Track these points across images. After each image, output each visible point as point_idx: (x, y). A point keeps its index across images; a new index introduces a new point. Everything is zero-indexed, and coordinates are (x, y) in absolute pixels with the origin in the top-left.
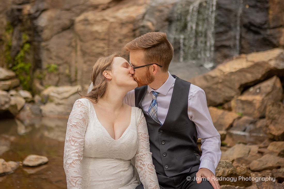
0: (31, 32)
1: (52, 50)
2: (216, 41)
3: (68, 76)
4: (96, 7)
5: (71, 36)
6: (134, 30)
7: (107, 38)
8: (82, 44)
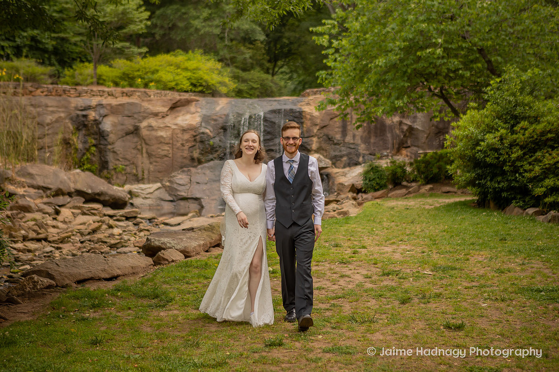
0: (96, 137)
1: (118, 152)
2: (264, 146)
3: (136, 175)
4: (156, 115)
5: (136, 139)
6: (195, 136)
7: (171, 142)
8: (148, 147)
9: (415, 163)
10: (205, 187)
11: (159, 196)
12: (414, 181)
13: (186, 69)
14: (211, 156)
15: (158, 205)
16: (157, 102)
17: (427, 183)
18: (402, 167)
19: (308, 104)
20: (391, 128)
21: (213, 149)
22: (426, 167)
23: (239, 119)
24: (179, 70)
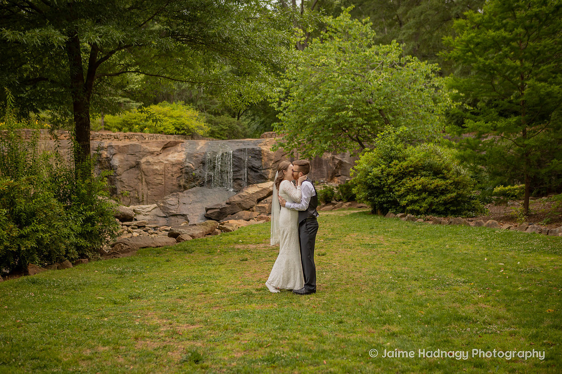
1: (124, 181)
2: (234, 176)
3: (137, 198)
4: (152, 153)
5: (137, 172)
6: (181, 169)
7: (163, 174)
8: (146, 177)
9: (340, 187)
10: (189, 207)
11: (155, 213)
12: (340, 200)
13: (172, 117)
14: (193, 184)
15: (155, 220)
16: (152, 143)
17: (348, 201)
18: (331, 190)
19: (266, 145)
20: (327, 162)
21: (195, 179)
22: (347, 190)
23: (215, 156)
24: (166, 118)
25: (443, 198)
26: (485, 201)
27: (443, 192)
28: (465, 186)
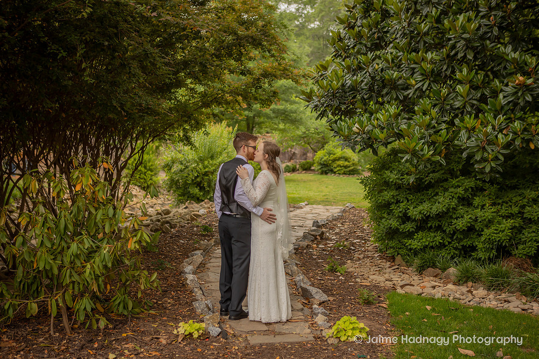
9: (300, 164)
12: (300, 170)
22: (304, 166)
25: (349, 169)
26: (363, 171)
27: (349, 167)
28: (356, 165)
